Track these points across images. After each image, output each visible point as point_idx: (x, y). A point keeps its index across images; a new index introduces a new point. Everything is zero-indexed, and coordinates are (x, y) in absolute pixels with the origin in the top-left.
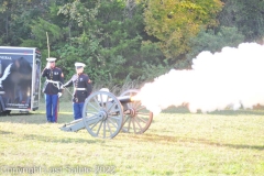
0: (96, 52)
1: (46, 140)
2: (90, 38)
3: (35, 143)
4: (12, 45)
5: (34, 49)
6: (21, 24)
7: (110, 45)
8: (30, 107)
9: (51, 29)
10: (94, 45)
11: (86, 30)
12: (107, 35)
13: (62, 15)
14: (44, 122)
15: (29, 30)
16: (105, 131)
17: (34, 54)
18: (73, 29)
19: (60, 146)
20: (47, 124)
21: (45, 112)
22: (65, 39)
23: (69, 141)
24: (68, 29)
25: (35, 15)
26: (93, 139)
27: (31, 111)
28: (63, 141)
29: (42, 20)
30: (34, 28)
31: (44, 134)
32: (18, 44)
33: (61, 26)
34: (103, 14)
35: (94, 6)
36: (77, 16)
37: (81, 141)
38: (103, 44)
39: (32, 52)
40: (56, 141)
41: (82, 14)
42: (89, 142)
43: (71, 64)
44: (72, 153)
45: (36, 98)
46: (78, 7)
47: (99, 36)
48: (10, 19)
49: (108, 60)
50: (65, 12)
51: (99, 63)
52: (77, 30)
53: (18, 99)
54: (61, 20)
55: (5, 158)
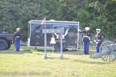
0: (106, 24)
1: (84, 62)
2: (103, 18)
3: (79, 64)
4: (68, 21)
5: (79, 22)
6: (73, 12)
7: (112, 21)
8: (76, 48)
9: (86, 13)
10: (105, 21)
11: (101, 14)
12: (110, 16)
13: (90, 7)
14: (83, 54)
15: (76, 14)
16: (110, 59)
17: (79, 25)
18: (95, 13)
19: (90, 65)
20: (84, 55)
21: (83, 50)
22: (92, 18)
23: (94, 63)
24: (93, 13)
25: (79, 8)
26: (105, 62)
27: (77, 49)
28: (92, 63)
29: (82, 10)
30: (78, 13)
31: (83, 60)
32: (71, 20)
33: (90, 12)
34: (109, 7)
35: (105, 4)
36: (97, 8)
37: (100, 63)
38: (109, 20)
39: (77, 23)
40: (88, 63)
41: (99, 7)
42: (103, 63)
43: (94, 29)
44: (95, 68)
45: (79, 44)
46: (98, 4)
47: (107, 17)
48: (68, 9)
49: (111, 27)
50: (92, 6)
51: (107, 29)
52: (97, 14)
53: (72, 44)
54: (90, 10)
55: (66, 70)
